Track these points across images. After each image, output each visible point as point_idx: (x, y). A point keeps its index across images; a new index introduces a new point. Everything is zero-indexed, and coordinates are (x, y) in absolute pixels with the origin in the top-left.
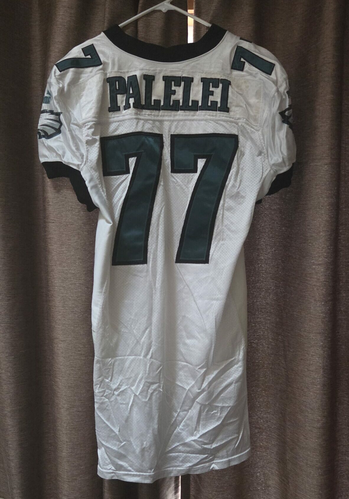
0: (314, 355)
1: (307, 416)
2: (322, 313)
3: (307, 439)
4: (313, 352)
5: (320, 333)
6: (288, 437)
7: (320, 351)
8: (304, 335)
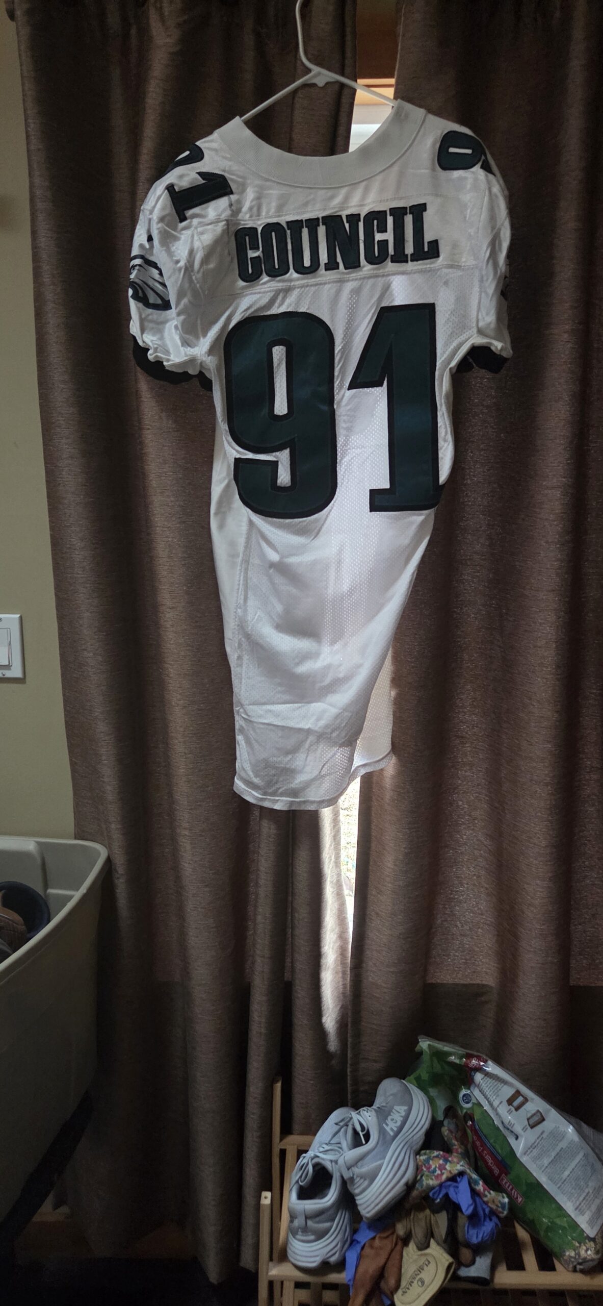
0: (544, 623)
1: (532, 713)
2: (555, 561)
3: (531, 745)
4: (542, 619)
5: (553, 591)
6: (505, 745)
7: (552, 617)
8: (530, 595)
